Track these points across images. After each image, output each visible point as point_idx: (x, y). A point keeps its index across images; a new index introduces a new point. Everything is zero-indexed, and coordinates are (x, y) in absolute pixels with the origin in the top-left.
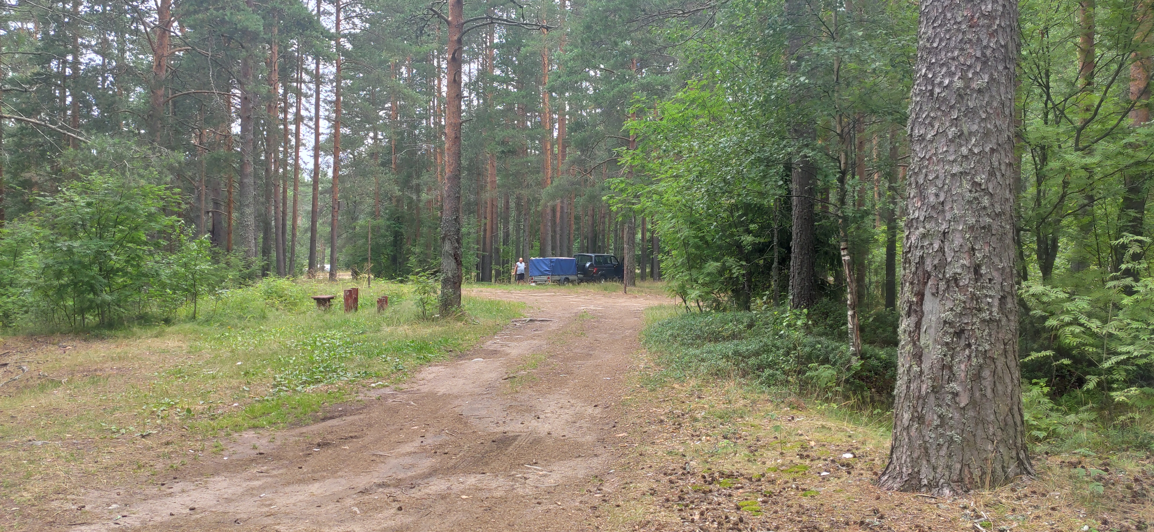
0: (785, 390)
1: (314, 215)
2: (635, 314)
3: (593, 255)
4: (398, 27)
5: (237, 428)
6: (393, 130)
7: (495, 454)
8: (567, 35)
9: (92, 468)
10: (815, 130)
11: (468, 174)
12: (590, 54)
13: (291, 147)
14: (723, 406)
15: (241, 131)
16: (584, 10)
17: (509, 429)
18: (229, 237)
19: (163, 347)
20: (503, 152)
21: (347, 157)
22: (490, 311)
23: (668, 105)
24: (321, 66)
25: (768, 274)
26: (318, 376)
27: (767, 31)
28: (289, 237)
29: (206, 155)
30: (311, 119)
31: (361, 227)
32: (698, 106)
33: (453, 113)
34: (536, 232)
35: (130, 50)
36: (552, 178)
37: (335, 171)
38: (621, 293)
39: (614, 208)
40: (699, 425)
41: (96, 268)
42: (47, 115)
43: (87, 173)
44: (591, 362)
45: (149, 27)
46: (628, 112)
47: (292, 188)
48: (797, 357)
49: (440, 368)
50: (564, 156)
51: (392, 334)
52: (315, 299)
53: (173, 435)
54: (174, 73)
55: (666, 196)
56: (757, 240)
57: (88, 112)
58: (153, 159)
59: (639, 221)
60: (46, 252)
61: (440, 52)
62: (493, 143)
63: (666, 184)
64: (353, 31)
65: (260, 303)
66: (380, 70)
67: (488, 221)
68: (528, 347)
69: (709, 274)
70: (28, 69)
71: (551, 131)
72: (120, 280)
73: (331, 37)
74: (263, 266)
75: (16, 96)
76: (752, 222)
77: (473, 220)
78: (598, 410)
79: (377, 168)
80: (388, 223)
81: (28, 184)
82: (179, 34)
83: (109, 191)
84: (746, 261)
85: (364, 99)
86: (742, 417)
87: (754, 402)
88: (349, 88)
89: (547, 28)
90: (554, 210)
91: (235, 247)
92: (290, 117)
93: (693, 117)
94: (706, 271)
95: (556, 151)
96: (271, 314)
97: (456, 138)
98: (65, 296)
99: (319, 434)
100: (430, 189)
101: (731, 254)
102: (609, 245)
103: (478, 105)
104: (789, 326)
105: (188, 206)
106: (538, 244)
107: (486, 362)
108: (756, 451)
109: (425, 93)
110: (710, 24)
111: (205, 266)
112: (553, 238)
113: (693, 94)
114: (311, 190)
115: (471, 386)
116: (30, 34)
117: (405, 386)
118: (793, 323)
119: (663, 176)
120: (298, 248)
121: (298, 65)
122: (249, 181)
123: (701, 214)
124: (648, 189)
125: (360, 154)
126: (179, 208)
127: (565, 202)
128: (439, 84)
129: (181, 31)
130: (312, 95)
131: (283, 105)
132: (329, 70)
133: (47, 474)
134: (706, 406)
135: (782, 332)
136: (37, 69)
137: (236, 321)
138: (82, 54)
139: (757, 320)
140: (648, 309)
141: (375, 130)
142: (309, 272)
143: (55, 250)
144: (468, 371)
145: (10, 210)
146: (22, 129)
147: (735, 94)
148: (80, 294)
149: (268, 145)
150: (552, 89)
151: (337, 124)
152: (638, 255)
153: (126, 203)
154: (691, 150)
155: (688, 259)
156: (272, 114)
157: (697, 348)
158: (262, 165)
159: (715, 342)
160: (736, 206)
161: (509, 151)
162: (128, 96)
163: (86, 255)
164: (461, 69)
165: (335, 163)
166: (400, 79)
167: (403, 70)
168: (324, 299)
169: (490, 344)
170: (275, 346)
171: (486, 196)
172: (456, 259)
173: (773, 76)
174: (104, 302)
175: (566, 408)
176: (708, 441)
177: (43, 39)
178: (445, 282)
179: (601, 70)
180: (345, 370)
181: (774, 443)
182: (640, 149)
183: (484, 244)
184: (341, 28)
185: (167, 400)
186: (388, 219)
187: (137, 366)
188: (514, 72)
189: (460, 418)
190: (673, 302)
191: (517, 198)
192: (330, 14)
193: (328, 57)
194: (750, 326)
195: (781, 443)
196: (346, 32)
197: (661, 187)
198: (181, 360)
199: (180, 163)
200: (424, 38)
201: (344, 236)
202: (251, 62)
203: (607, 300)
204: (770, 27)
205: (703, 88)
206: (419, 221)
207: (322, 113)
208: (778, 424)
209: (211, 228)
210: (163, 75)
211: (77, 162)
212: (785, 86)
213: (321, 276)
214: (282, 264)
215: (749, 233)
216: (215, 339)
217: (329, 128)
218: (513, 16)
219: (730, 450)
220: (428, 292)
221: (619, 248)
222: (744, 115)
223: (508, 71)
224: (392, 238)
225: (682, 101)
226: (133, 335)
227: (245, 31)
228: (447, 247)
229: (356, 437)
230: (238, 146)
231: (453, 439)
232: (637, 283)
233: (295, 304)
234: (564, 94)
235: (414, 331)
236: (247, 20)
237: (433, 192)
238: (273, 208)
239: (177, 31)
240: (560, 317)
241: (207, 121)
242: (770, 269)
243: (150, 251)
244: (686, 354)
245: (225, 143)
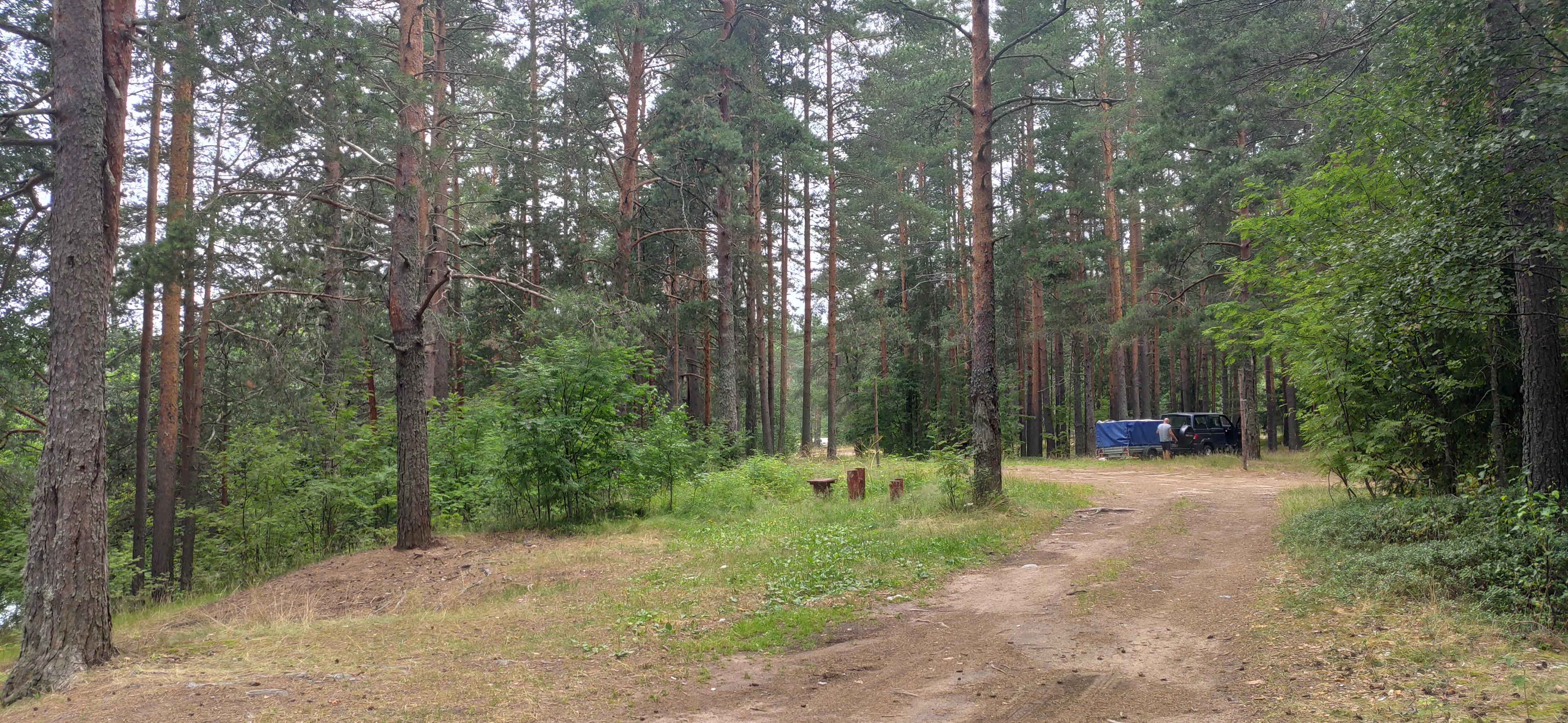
0: (1526, 620)
1: (807, 374)
2: (1264, 500)
3: (1191, 415)
4: (907, 125)
5: (725, 650)
6: (902, 258)
7: (1063, 700)
8: (1138, 107)
9: (563, 695)
10: (1551, 210)
11: (1004, 310)
12: (1174, 131)
13: (777, 290)
14: (1419, 643)
15: (719, 275)
16: (1161, 70)
17: (1080, 665)
18: (707, 407)
19: (637, 545)
20: (1051, 276)
21: (845, 298)
22: (1042, 497)
23: (1301, 191)
24: (811, 185)
25: (1485, 436)
26: (819, 585)
27: (1458, 69)
28: (777, 404)
29: (678, 307)
30: (800, 253)
31: (865, 387)
32: (1348, 189)
33: (982, 230)
34: (1104, 384)
35: (594, 188)
36: (1124, 307)
37: (831, 316)
38: (1238, 469)
39: (1222, 347)
40: (1381, 671)
41: (562, 449)
42: (507, 271)
43: (551, 337)
44: (1198, 572)
45: (614, 157)
46: (1237, 207)
47: (779, 341)
48: (1547, 567)
49: (979, 577)
50: (1140, 275)
51: (910, 530)
52: (811, 483)
53: (652, 656)
54: (643, 210)
55: (1304, 325)
56: (1462, 385)
57: (550, 265)
58: (623, 316)
59: (1261, 362)
60: (509, 431)
61: (961, 151)
62: (1037, 266)
63: (1302, 308)
64: (849, 136)
65: (746, 489)
66: (883, 183)
67: (1034, 372)
68: (1102, 549)
69: (1381, 440)
70: (486, 220)
71: (1119, 242)
72: (588, 464)
73: (823, 147)
74: (747, 442)
75: (476, 252)
76: (1452, 356)
77: (1012, 372)
78: (1214, 644)
79: (884, 309)
80: (899, 380)
81: (487, 353)
82: (647, 163)
83: (575, 358)
84: (1446, 417)
85: (865, 222)
86: (1454, 661)
87: (1473, 638)
88: (846, 210)
89: (1110, 103)
90: (1128, 353)
91: (713, 419)
92: (775, 252)
93: (1343, 205)
94: (1377, 435)
95: (1128, 268)
96: (759, 504)
97: (987, 262)
98: (529, 483)
99: (824, 662)
100: (952, 333)
101: (1418, 408)
102: (1215, 399)
103: (1014, 216)
104: (1526, 518)
105: (661, 370)
106: (1107, 402)
107: (1041, 569)
108: (1482, 714)
109: (944, 207)
110: (1363, 67)
111: (682, 444)
112: (1130, 393)
113: (1340, 172)
114: (802, 342)
115: (1023, 602)
116: (488, 179)
117: (932, 601)
118: (1533, 513)
119: (1298, 296)
120: (788, 417)
121: (783, 186)
122: (729, 335)
123: (1364, 349)
124: (1275, 316)
125: (861, 293)
126: (650, 373)
127: (1145, 340)
128: (961, 192)
129: (649, 159)
130: (800, 223)
131: (766, 238)
132: (820, 189)
133: (515, 701)
134: (1391, 643)
135: (1516, 528)
136: (497, 218)
137: (719, 512)
138: (542, 197)
139: (1471, 509)
140: (1284, 493)
141: (879, 260)
142: (803, 448)
143: (518, 429)
144: (1017, 582)
145: (470, 384)
146: (481, 289)
147: (1408, 165)
148: (545, 480)
149: (750, 289)
150: (1120, 184)
151: (831, 256)
152: (1261, 413)
153: (594, 370)
154: (1342, 254)
155: (1346, 416)
156: (753, 250)
157: (1371, 552)
158: (743, 314)
159: (1400, 544)
160: (1423, 333)
161: (1060, 275)
162: (593, 242)
163: (551, 435)
164: (990, 168)
165: (830, 306)
166: (909, 192)
167: (913, 179)
168: (823, 483)
169: (1045, 545)
170: (765, 545)
171: (1031, 337)
172: (992, 426)
173: (1473, 134)
174: (570, 490)
175: (1164, 639)
176: (1398, 696)
177: (501, 184)
178: (979, 458)
179: (1191, 151)
180: (854, 578)
181: (1515, 703)
182: (1258, 259)
183: (1030, 404)
184: (835, 134)
185: (644, 612)
186: (899, 376)
187: (608, 569)
188: (1064, 167)
189: (1009, 647)
190: (1324, 483)
191: (1074, 338)
192: (822, 118)
193: (819, 172)
194: (1458, 519)
195: (1526, 703)
196: (841, 138)
197: (1296, 311)
198: (657, 562)
199: (651, 318)
200: (940, 135)
201: (844, 400)
202: (728, 188)
203: (1217, 480)
204: (1462, 62)
205: (1356, 162)
206: (940, 376)
207: (814, 243)
208: (1520, 673)
209: (686, 395)
210: (631, 214)
211: (540, 325)
212: (1494, 147)
213: (816, 452)
214: (770, 438)
215: (1447, 375)
216: (694, 535)
217: (822, 262)
218: (1059, 91)
219: (1437, 712)
220: (957, 473)
221: (1231, 404)
222: (1429, 196)
223: (1054, 167)
224: (905, 401)
225: (1323, 184)
226: (604, 530)
227: (721, 152)
228: (980, 410)
229: (870, 668)
230: (715, 293)
231: (1002, 676)
232: (1263, 453)
233: (787, 490)
234: (1136, 189)
235: (940, 525)
236: (724, 137)
237: (957, 336)
238: (757, 368)
239: (644, 160)
240: (1146, 506)
241: (680, 265)
242: (1487, 428)
243: (620, 427)
244: (1352, 562)
245: (700, 291)
